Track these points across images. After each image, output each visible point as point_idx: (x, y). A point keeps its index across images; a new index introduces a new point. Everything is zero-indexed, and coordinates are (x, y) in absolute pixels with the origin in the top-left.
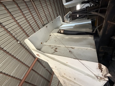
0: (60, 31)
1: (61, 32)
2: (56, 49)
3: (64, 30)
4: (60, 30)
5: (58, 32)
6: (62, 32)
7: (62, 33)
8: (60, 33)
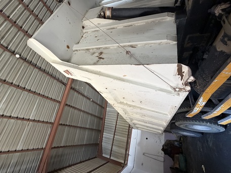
0: (102, 14)
1: (106, 16)
2: (101, 53)
3: (113, 9)
4: (102, 9)
5: (100, 16)
6: (108, 13)
7: (108, 18)
8: (104, 17)
